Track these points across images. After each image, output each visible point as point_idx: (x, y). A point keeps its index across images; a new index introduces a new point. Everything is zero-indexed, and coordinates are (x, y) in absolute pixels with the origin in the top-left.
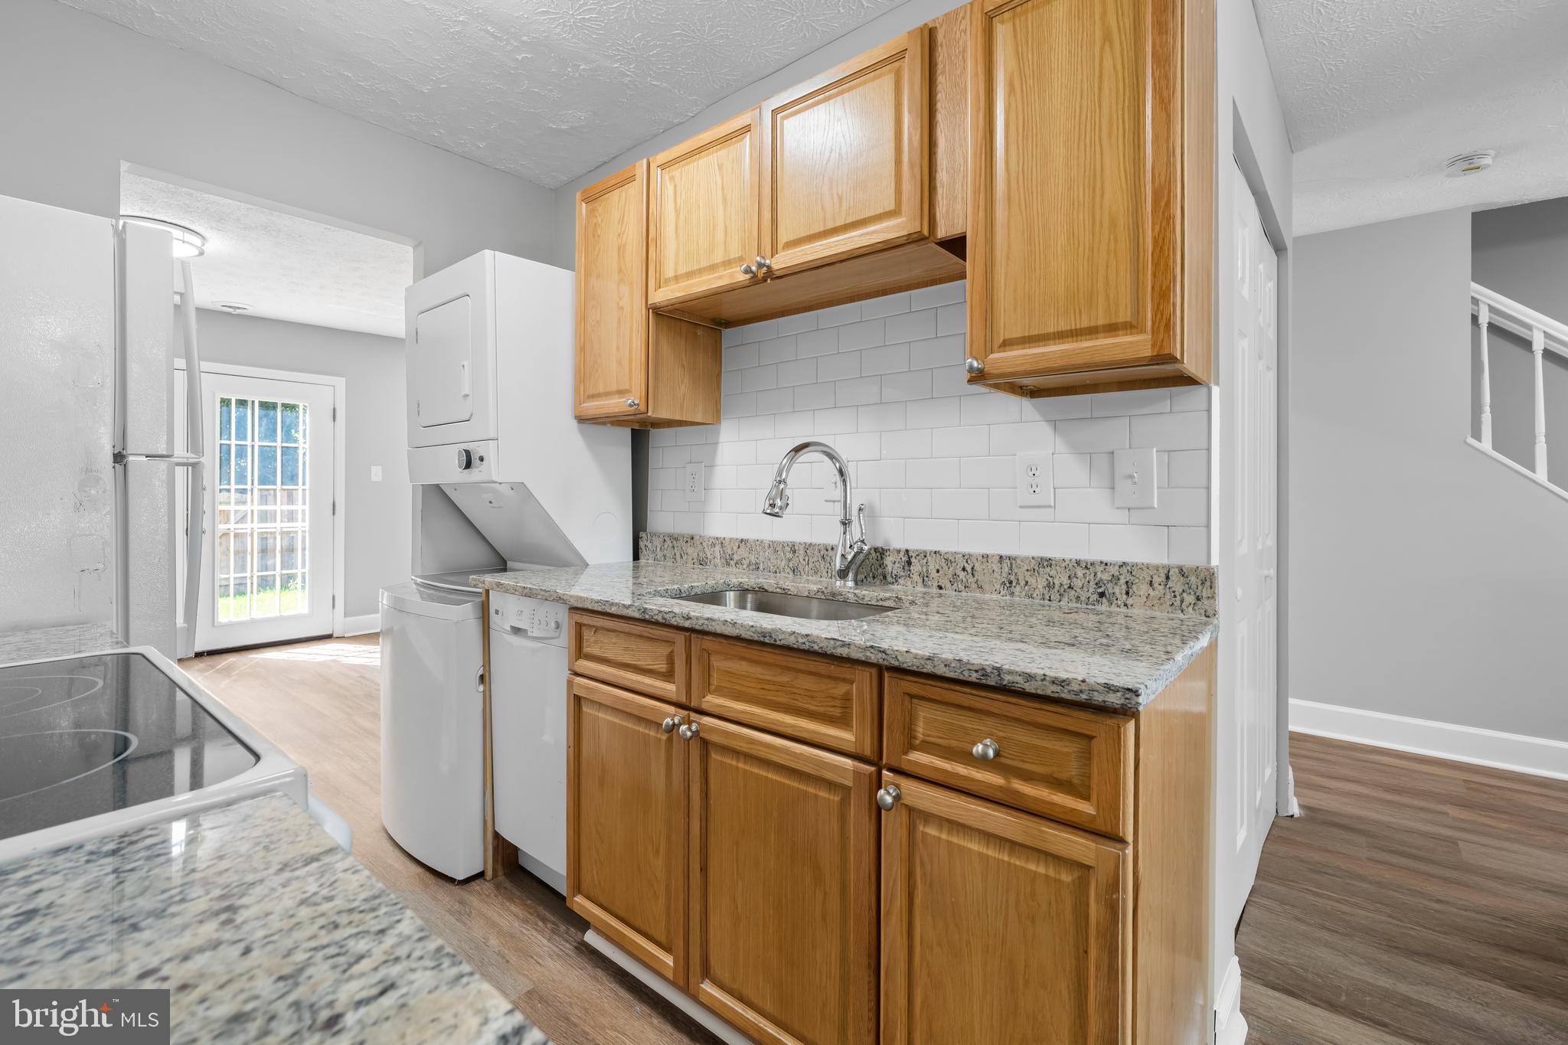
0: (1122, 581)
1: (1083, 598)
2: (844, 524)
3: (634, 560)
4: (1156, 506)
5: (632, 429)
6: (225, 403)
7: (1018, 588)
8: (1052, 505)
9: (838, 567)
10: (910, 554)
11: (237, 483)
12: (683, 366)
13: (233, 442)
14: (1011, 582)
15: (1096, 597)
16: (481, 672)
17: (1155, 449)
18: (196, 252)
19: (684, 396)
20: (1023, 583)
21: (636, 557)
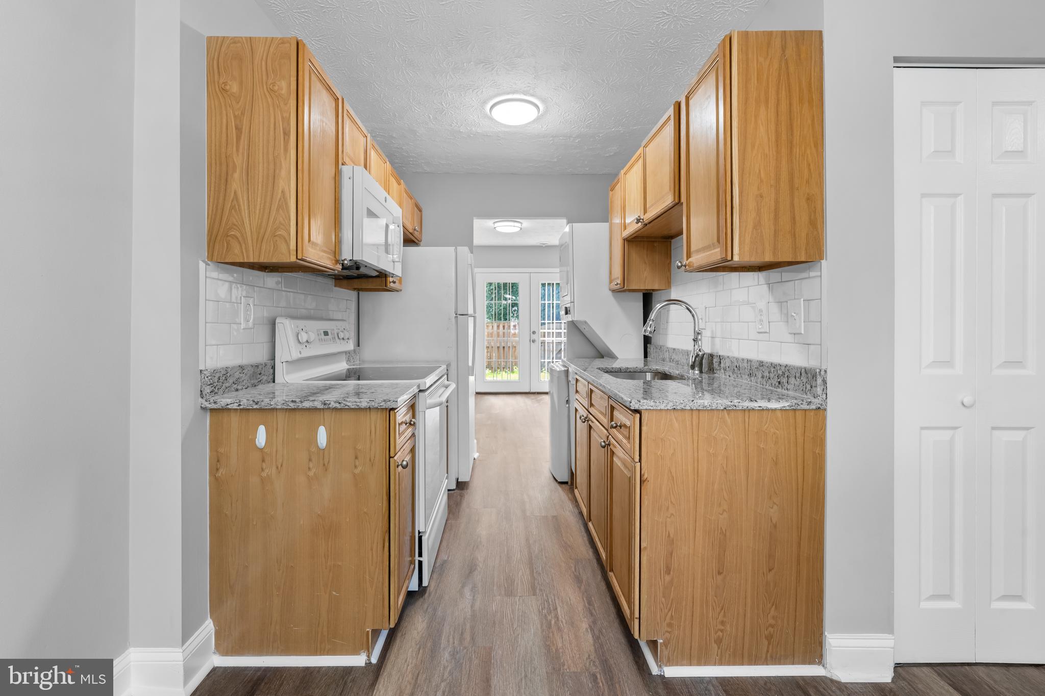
0: (786, 375)
1: (773, 385)
2: (694, 340)
3: (644, 358)
4: (803, 333)
5: (643, 293)
6: (543, 285)
7: (753, 378)
8: (768, 331)
9: (690, 364)
10: (721, 358)
11: (548, 320)
12: (645, 263)
13: (546, 302)
14: (751, 374)
15: (777, 384)
16: (567, 399)
17: (802, 299)
18: (519, 229)
19: (646, 277)
20: (754, 375)
21: (646, 356)
